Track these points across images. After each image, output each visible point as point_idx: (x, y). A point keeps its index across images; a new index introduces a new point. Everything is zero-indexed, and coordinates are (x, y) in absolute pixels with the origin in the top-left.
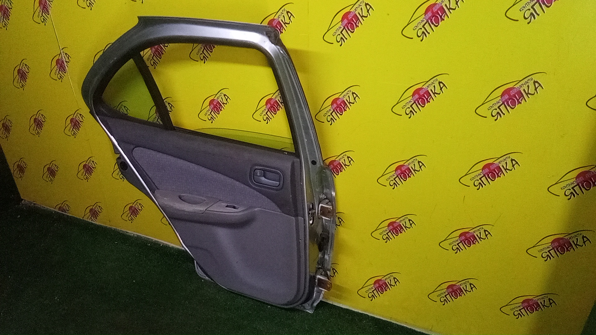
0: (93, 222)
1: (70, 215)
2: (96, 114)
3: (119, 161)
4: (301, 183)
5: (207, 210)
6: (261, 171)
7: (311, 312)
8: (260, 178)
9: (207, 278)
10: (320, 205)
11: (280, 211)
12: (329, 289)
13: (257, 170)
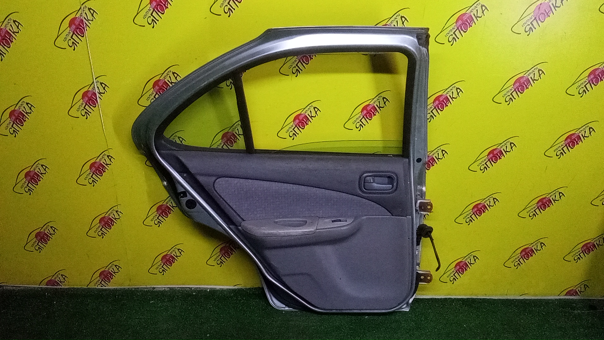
0: (104, 287)
1: (66, 287)
2: (156, 150)
3: (184, 200)
4: (409, 183)
5: (317, 229)
6: (372, 177)
7: (407, 310)
8: (373, 185)
9: (287, 308)
10: (419, 201)
11: (389, 214)
12: (430, 281)
13: (368, 178)
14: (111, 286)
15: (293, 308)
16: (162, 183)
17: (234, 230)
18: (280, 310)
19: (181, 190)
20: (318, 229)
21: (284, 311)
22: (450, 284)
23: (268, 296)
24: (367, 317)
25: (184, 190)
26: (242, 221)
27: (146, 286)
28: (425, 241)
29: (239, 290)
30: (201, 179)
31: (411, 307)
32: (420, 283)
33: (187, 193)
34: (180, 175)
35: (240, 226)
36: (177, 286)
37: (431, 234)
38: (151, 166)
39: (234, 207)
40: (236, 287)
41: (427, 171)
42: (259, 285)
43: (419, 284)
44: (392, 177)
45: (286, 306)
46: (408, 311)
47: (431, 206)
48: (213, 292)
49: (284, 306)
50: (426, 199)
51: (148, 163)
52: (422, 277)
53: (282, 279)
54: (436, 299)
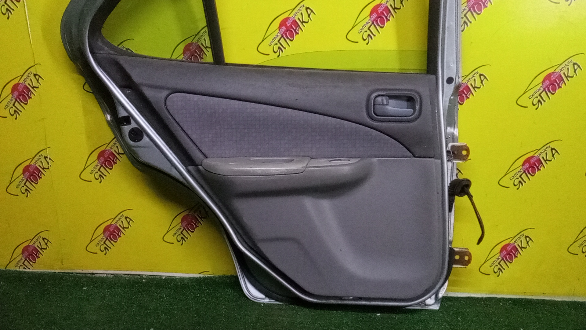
0: (28, 270)
2: (91, 52)
3: (126, 129)
4: (436, 111)
5: (306, 167)
6: (385, 97)
7: (436, 307)
8: (387, 108)
9: (267, 300)
10: (450, 145)
11: (409, 153)
12: (468, 262)
13: (379, 99)
14: (37, 268)
15: (277, 301)
16: (105, 116)
17: (193, 172)
18: (257, 303)
19: (122, 113)
20: (308, 167)
21: (264, 304)
22: (493, 276)
23: (242, 281)
24: (379, 315)
25: (126, 114)
26: (204, 159)
27: (83, 270)
28: (461, 201)
29: (205, 279)
30: (149, 93)
31: (441, 305)
32: (454, 266)
33: (131, 118)
34: (122, 92)
35: (201, 165)
36: (124, 273)
37: (468, 191)
38: (91, 91)
39: (194, 137)
40: (201, 276)
41: (459, 106)
42: (232, 273)
43: (452, 267)
44: (413, 96)
45: (266, 296)
46: (438, 308)
47: (468, 150)
48: (170, 280)
49: (263, 296)
50: (459, 142)
51: (87, 87)
52: (457, 257)
53: (258, 248)
54: (474, 297)
